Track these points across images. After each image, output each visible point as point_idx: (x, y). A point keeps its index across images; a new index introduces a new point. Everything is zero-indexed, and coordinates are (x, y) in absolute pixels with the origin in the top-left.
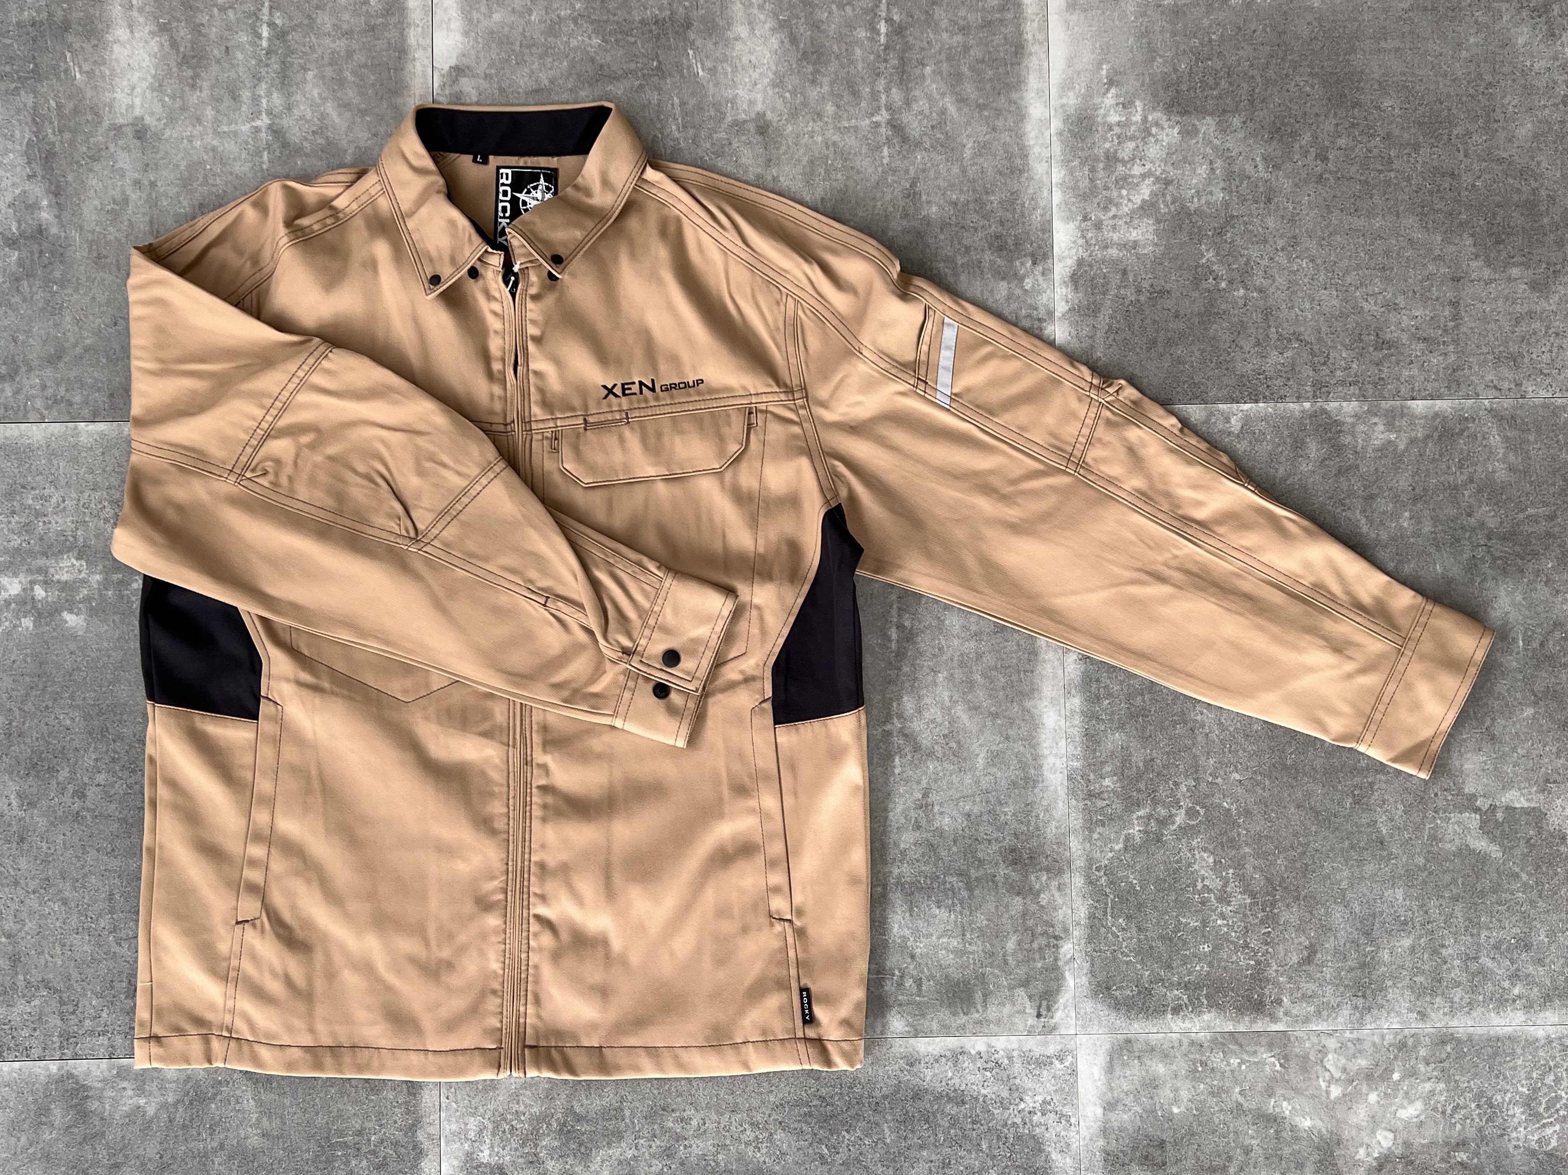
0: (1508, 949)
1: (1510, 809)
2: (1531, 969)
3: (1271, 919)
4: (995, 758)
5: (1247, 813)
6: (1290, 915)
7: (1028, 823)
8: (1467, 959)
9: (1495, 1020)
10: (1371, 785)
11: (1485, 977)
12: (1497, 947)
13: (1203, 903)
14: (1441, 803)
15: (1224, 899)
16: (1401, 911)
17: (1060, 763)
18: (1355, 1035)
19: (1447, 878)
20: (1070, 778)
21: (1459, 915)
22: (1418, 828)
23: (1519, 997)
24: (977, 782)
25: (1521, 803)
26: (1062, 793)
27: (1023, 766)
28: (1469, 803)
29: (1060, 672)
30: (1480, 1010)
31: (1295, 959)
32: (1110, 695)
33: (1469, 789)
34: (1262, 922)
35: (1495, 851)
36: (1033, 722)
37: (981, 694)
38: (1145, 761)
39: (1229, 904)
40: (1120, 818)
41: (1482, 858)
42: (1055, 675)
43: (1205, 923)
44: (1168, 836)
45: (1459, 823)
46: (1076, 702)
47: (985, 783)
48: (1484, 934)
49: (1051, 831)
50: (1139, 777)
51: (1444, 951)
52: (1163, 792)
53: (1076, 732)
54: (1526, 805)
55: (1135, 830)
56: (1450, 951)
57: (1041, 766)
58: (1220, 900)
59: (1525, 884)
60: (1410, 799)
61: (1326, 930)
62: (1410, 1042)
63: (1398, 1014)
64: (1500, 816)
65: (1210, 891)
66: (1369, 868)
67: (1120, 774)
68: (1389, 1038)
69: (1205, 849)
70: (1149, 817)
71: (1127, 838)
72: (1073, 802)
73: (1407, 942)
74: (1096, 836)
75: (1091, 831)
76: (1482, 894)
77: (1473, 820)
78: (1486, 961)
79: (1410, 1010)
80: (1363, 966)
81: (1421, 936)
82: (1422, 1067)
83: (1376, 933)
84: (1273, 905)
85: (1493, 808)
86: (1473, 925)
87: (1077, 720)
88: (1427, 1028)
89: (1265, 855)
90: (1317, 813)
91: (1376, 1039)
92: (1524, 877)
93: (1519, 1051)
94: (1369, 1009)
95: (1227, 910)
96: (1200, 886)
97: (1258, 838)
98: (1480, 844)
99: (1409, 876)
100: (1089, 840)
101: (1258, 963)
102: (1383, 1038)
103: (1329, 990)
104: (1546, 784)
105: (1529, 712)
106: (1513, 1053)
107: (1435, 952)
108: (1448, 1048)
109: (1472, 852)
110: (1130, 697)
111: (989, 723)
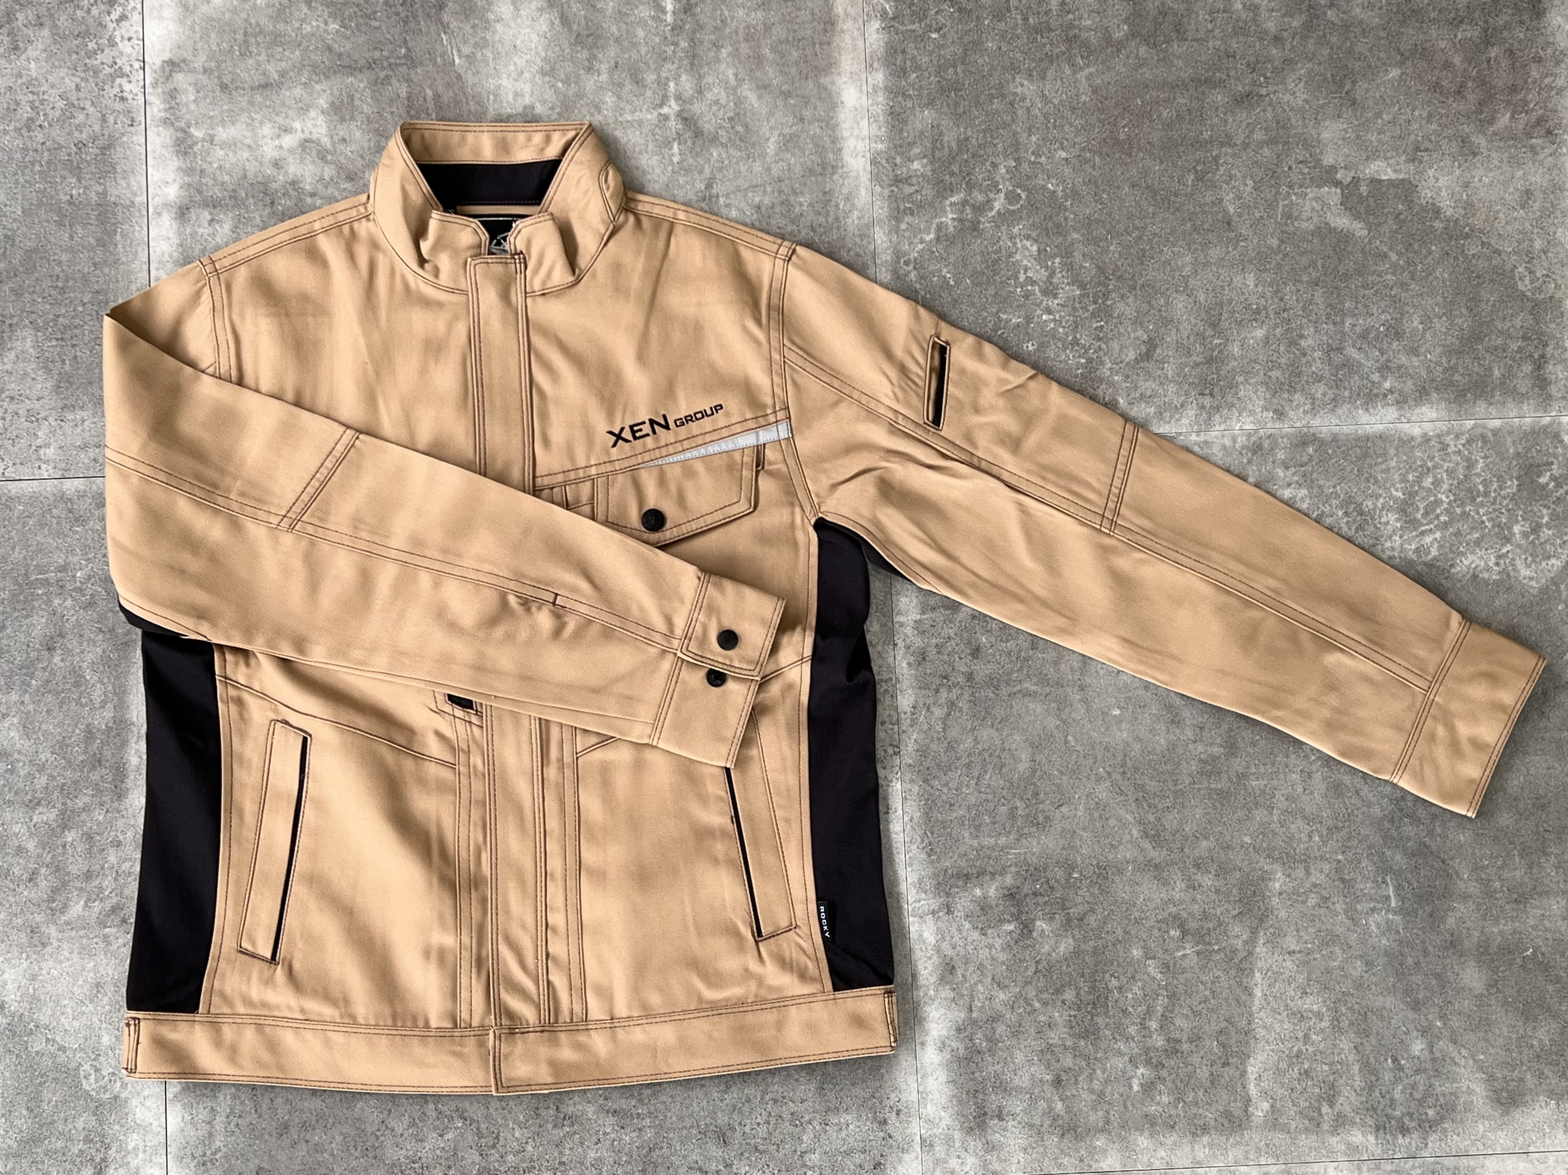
0: (1377, 338)
1: (1375, 182)
2: (1403, 360)
3: (1104, 312)
4: (788, 142)
5: (1075, 194)
6: (1126, 307)
7: (827, 214)
8: (1330, 350)
9: (1363, 417)
10: (1216, 159)
11: (1351, 371)
12: (1364, 336)
13: (1026, 297)
14: (1295, 177)
15: (1050, 291)
16: (1253, 299)
17: (861, 146)
18: (1202, 438)
19: (1304, 261)
20: (874, 162)
21: (1319, 300)
22: (1271, 205)
23: (1391, 391)
24: (769, 170)
25: (1388, 174)
26: (865, 178)
27: (820, 150)
28: (1328, 177)
29: (861, 44)
30: (1346, 407)
31: (1131, 355)
32: (917, 68)
33: (1328, 160)
34: (1094, 315)
35: (1359, 229)
36: (832, 103)
37: (771, 71)
38: (959, 142)
39: (1055, 296)
40: (932, 205)
41: (1344, 238)
42: (855, 48)
43: (1028, 319)
44: (986, 222)
45: (1317, 199)
46: (879, 77)
47: (776, 171)
48: (1348, 322)
49: (853, 221)
50: (953, 158)
51: (1303, 343)
52: (979, 175)
53: (879, 110)
54: (1393, 176)
55: (949, 218)
56: (1310, 342)
57: (840, 149)
58: (1045, 292)
59: (1395, 266)
60: (1260, 173)
61: (1166, 322)
62: (1266, 444)
63: (1252, 413)
64: (1364, 189)
65: (1033, 283)
66: (1215, 253)
67: (931, 155)
68: (1241, 440)
69: (1028, 237)
70: (965, 202)
71: (939, 228)
72: (878, 189)
73: (1260, 333)
74: (903, 226)
75: (898, 220)
76: (1346, 277)
77: (1333, 195)
78: (1352, 352)
79: (1265, 409)
80: (1209, 361)
81: (1276, 326)
82: (1280, 472)
83: (1224, 325)
84: (1106, 296)
85: (1356, 181)
86: (1335, 313)
87: (881, 98)
88: (1286, 428)
89: (1096, 241)
90: (1155, 193)
91: (1227, 442)
92: (1394, 257)
93: (1392, 451)
94: (1218, 408)
95: (1054, 303)
96: (1022, 278)
97: (1089, 222)
98: (1342, 221)
99: (1262, 260)
100: (897, 230)
101: (1090, 361)
102: (1234, 440)
103: (1172, 388)
104: (1415, 154)
105: (1394, 73)
106: (1385, 454)
107: (1292, 343)
108: (1310, 450)
109: (1332, 231)
110: (940, 70)
111: (780, 103)
